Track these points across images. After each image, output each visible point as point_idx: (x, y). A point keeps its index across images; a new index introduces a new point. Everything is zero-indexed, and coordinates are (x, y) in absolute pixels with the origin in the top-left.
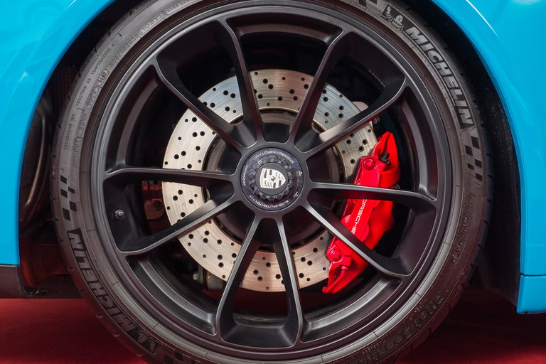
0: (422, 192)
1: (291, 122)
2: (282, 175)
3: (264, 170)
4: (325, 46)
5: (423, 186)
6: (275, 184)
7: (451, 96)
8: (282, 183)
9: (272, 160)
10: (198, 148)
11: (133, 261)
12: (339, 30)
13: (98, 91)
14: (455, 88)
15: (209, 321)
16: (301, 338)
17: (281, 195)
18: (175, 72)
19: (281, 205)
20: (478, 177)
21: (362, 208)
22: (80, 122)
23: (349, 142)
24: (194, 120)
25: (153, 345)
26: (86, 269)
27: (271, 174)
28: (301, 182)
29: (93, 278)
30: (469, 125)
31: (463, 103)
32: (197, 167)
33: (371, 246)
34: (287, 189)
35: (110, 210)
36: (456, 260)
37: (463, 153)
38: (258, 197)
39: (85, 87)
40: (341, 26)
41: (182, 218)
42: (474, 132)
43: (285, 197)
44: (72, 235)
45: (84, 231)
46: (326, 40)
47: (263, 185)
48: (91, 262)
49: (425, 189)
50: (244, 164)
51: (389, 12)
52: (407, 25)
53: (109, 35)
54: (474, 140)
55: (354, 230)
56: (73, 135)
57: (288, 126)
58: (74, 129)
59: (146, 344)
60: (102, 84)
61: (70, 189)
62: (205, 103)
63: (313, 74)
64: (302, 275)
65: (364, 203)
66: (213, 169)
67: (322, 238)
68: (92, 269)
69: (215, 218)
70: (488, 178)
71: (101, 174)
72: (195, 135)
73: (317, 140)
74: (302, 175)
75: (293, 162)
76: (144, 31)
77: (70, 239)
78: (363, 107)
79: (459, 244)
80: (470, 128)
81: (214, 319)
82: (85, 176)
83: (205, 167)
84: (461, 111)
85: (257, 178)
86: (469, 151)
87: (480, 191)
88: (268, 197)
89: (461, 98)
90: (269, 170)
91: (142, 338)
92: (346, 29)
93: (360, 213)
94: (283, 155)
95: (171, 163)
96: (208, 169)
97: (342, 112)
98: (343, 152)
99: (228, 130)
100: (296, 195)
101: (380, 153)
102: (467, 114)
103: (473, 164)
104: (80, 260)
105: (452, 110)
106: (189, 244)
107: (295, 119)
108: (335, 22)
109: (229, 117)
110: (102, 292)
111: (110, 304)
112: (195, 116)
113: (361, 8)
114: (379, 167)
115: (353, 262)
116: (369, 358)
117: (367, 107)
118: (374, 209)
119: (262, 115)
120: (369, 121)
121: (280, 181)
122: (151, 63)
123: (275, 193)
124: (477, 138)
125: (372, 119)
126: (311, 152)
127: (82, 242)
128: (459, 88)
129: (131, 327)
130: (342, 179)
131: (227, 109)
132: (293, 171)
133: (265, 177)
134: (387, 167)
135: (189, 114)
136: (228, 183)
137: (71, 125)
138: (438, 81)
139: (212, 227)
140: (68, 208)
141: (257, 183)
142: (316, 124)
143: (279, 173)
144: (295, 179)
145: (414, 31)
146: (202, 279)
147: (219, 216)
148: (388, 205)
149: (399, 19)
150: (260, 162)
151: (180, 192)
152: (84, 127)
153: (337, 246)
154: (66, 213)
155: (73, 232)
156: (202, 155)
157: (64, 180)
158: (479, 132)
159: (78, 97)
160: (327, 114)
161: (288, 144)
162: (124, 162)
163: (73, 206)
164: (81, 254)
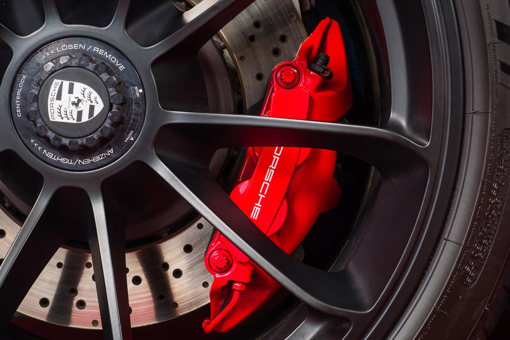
0: (397, 127)
2: (95, 94)
3: (56, 82)
5: (399, 116)
6: (80, 114)
8: (97, 111)
9: (76, 63)
17: (95, 136)
19: (97, 159)
21: (273, 166)
27: (71, 91)
28: (141, 111)
33: (288, 246)
34: (107, 124)
36: (473, 279)
38: (47, 141)
43: (103, 143)
47: (54, 117)
49: (404, 123)
50: (19, 71)
65: (277, 154)
74: (144, 94)
75: (122, 68)
79: (480, 243)
85: (41, 100)
88: (66, 141)
90: (66, 84)
93: (269, 176)
94: (101, 52)
100: (130, 137)
114: (308, 82)
118: (297, 168)
121: (92, 108)
123: (80, 134)
126: (156, 50)
132: (121, 87)
133: (59, 97)
134: (324, 85)
141: (42, 111)
143: (89, 89)
144: (125, 103)
148: (327, 158)
150: (50, 66)
161: (114, 30)
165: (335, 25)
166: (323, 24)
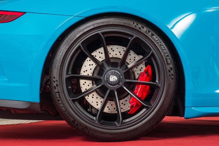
0: (157, 83)
1: (119, 62)
2: (116, 77)
3: (111, 76)
4: (129, 40)
5: (157, 81)
6: (114, 80)
7: (164, 56)
8: (116, 80)
9: (113, 73)
10: (91, 69)
11: (74, 101)
12: (133, 36)
13: (64, 53)
14: (166, 53)
15: (95, 119)
16: (121, 123)
18: (86, 47)
19: (116, 86)
20: (172, 79)
21: (140, 88)
22: (59, 61)
23: (137, 68)
24: (90, 60)
25: (79, 125)
26: (60, 103)
27: (113, 77)
28: (122, 80)
29: (62, 106)
30: (170, 64)
31: (168, 58)
32: (91, 75)
33: (143, 99)
34: (118, 81)
35: (67, 86)
36: (165, 102)
37: (168, 71)
38: (109, 84)
39: (61, 52)
40: (134, 35)
41: (86, 90)
42: (171, 66)
43: (117, 84)
44: (56, 94)
45: (60, 92)
46: (130, 38)
47: (111, 80)
48: (62, 101)
49: (158, 82)
50: (105, 74)
51: (147, 31)
52: (152, 35)
53: (68, 36)
54: (171, 68)
55: (137, 94)
56: (57, 65)
57: (118, 63)
58: (57, 63)
59: (77, 125)
60: (65, 51)
61: (56, 80)
62: (93, 55)
63: (126, 47)
64: (122, 108)
65: (141, 86)
66: (96, 75)
67: (128, 97)
68: (62, 103)
69: (96, 90)
70: (175, 79)
71: (65, 76)
72: (90, 65)
73: (127, 67)
74: (122, 77)
75: (119, 74)
76: (78, 36)
77: (56, 95)
78: (141, 57)
80: (170, 65)
81: (96, 118)
82: (60, 77)
83: (93, 75)
84: (167, 60)
85: (109, 78)
86: (169, 71)
87: (172, 83)
88: (112, 84)
89: (168, 56)
91: (76, 123)
92: (135, 36)
94: (117, 71)
95: (83, 73)
96: (94, 75)
97: (135, 59)
98: (135, 71)
99: (101, 64)
100: (120, 83)
101: (146, 71)
102: (169, 61)
103: (171, 75)
104: (59, 100)
105: (165, 59)
106: (88, 98)
107: (120, 61)
108: (132, 34)
109: (100, 60)
110: (65, 110)
111: (67, 113)
112: (90, 59)
113: (140, 30)
114: (145, 75)
115: (137, 104)
116: (140, 129)
117: (143, 57)
118: (143, 88)
119: (110, 59)
120: (143, 61)
122: (79, 45)
123: (114, 83)
124: (172, 68)
125: (145, 60)
126: (124, 71)
127: (59, 95)
128: (167, 53)
129: (73, 120)
130: (135, 79)
131: (100, 57)
132: (120, 76)
133: (111, 78)
134: (148, 76)
135: (88, 59)
136: (101, 79)
137: (56, 62)
138: (161, 51)
139: (95, 93)
140: (56, 86)
141: (109, 80)
142: (127, 62)
143: (115, 77)
144: (120, 79)
145: (154, 37)
146: (90, 110)
147: (97, 90)
148: (148, 87)
149: (150, 33)
150: (110, 73)
151: (85, 82)
152: (60, 63)
153: (132, 99)
154: (55, 87)
155: (57, 92)
156: (92, 71)
157: (54, 78)
158: (173, 66)
159: (58, 54)
160: (130, 59)
161: (118, 68)
162: (71, 73)
163: (57, 85)
164: (59, 99)
165: (150, 66)
166: (148, 66)
